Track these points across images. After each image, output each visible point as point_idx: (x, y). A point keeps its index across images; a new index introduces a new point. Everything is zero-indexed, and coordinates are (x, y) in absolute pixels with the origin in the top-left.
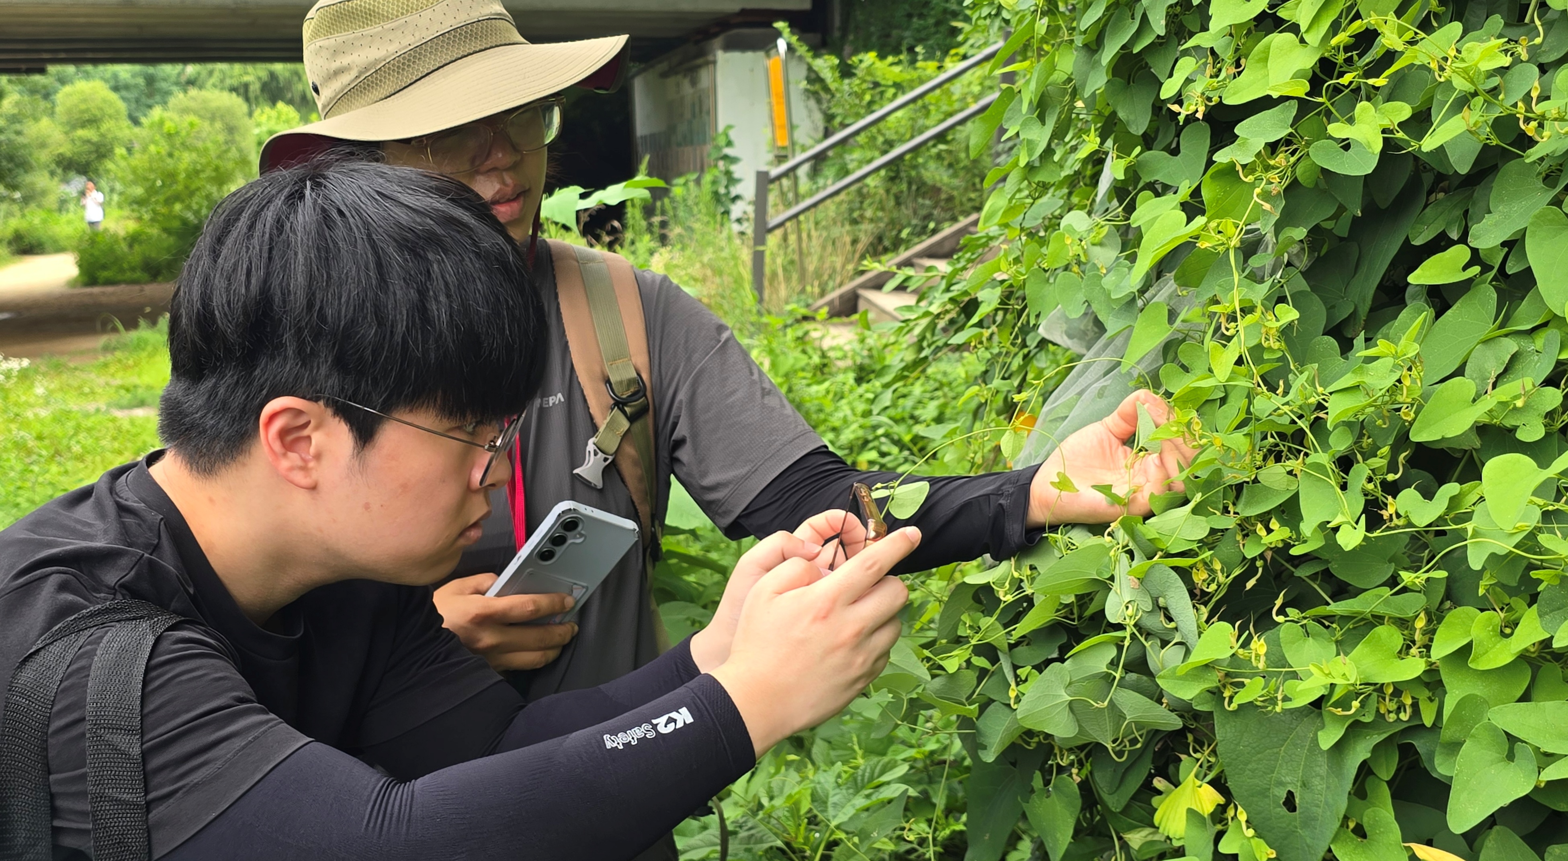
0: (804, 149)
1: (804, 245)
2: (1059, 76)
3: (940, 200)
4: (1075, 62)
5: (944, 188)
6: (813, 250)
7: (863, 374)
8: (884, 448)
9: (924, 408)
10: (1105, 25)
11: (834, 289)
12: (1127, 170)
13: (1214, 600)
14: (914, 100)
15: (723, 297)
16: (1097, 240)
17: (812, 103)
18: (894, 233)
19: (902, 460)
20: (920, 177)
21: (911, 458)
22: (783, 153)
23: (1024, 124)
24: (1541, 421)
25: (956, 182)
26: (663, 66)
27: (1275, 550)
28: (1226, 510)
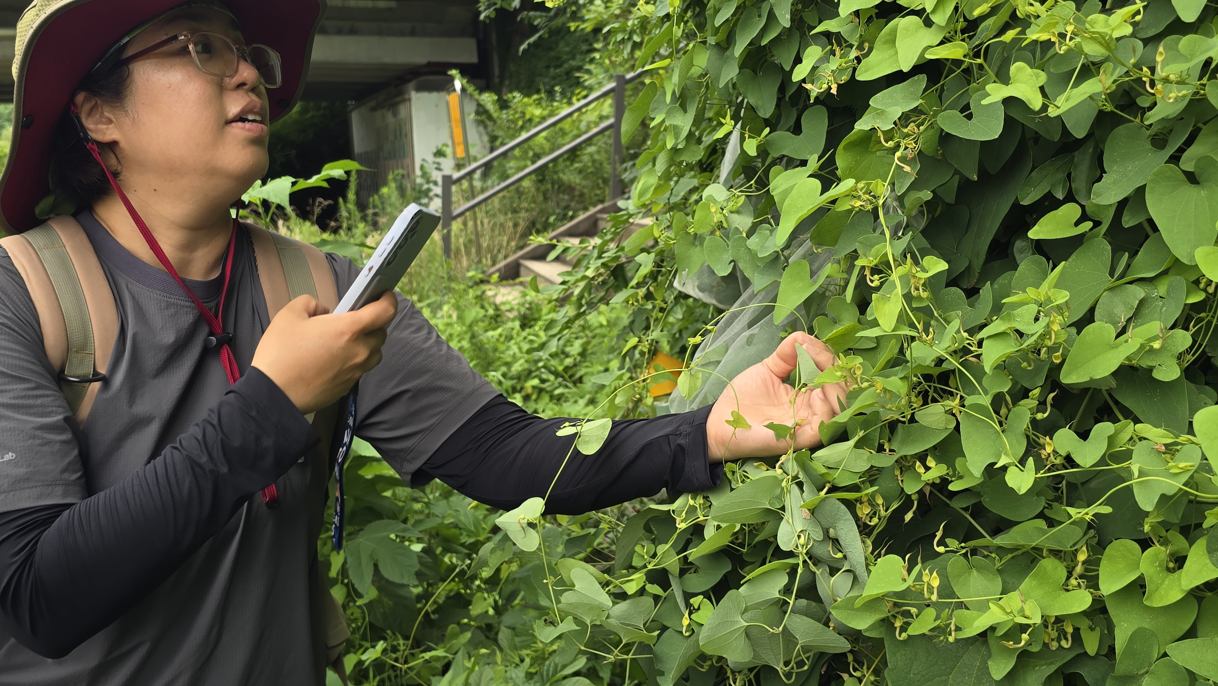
0: (475, 159)
1: (479, 228)
2: (695, 71)
3: (575, 196)
4: (709, 59)
5: (578, 187)
6: (485, 232)
7: (526, 322)
8: (544, 376)
9: (572, 346)
10: (735, 25)
11: (501, 261)
12: (758, 147)
13: (875, 532)
14: (554, 124)
15: (421, 267)
16: (734, 209)
17: (481, 129)
18: (544, 219)
19: (557, 385)
20: (560, 179)
21: (564, 383)
22: (461, 162)
23: (669, 113)
24: (1175, 361)
25: (584, 183)
26: (373, 103)
27: (933, 485)
28: (880, 449)
